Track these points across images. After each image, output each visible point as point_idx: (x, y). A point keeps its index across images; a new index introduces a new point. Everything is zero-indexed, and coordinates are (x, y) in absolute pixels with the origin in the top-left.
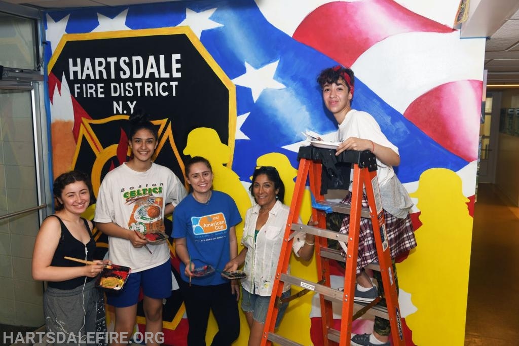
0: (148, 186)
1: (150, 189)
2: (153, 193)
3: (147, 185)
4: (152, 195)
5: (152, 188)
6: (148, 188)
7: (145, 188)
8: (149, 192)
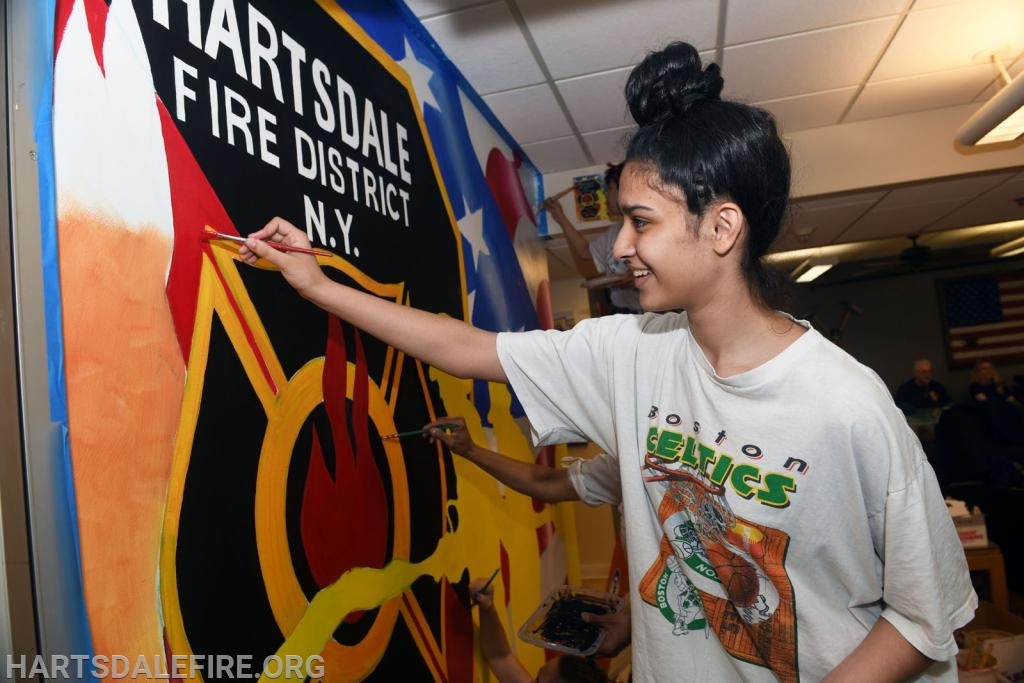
0: (724, 443)
1: (726, 460)
2: (728, 485)
3: (722, 435)
4: (722, 492)
5: (739, 459)
6: (719, 451)
7: (711, 444)
8: (717, 474)
